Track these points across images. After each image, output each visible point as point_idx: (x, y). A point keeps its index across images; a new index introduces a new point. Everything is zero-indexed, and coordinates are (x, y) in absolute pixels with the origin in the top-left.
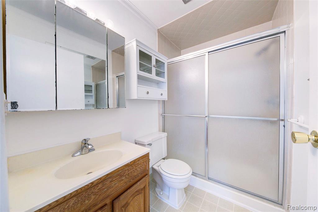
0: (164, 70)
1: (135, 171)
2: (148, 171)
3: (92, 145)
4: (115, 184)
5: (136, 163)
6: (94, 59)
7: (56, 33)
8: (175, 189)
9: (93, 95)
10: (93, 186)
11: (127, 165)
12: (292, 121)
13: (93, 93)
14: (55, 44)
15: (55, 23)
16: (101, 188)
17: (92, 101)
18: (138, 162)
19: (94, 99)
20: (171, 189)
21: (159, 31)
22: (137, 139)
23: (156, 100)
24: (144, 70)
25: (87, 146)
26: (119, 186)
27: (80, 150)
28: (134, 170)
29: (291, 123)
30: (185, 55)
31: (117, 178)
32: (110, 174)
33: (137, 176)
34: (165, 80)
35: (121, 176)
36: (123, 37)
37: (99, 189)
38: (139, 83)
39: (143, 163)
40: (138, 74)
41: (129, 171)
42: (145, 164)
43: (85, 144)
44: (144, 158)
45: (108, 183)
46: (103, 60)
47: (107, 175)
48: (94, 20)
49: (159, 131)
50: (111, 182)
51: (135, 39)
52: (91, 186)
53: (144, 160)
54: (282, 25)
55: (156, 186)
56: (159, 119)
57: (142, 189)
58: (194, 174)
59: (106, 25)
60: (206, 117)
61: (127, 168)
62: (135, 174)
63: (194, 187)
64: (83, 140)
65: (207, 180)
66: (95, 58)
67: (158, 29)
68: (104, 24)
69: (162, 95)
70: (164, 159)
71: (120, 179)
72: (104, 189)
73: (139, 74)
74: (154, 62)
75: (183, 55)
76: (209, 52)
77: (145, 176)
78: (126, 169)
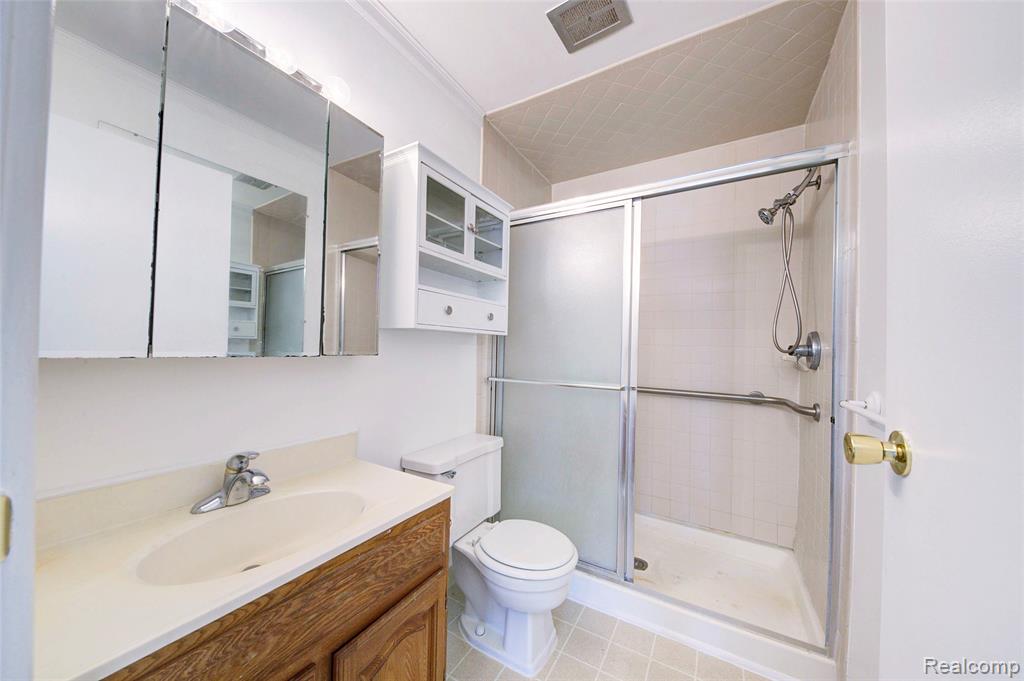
0: (501, 242)
1: (406, 556)
2: (445, 556)
3: (266, 474)
4: (343, 599)
5: (411, 531)
6: (265, 188)
7: (163, 106)
8: (525, 613)
9: (254, 309)
10: (272, 603)
11: (382, 538)
12: (851, 407)
13: (255, 301)
14: (157, 140)
15: (164, 75)
16: (299, 610)
17: (251, 328)
18: (415, 529)
19: (256, 321)
20: (511, 615)
21: (489, 123)
22: (406, 458)
23: (473, 334)
24: (437, 236)
25: (248, 480)
26: (351, 603)
27: (220, 491)
28: (402, 554)
29: (851, 413)
30: (563, 202)
31: (349, 578)
32: (325, 568)
33: (410, 573)
34: (502, 272)
35: (363, 573)
36: (379, 134)
37: (292, 614)
38: (422, 279)
39: (433, 530)
40: (421, 253)
41: (386, 557)
42: (438, 534)
43: (240, 470)
44: (433, 515)
45: (320, 593)
46: (294, 194)
47: (320, 569)
48: (290, 73)
49: (479, 431)
50: (329, 591)
51: (417, 143)
52: (268, 604)
53: (434, 521)
54: (831, 143)
55: (463, 609)
56: (479, 394)
57: (424, 616)
58: (583, 565)
59: (324, 93)
60: (623, 389)
61: (383, 547)
62: (407, 566)
63: (581, 606)
64: (232, 459)
65: (618, 582)
66: (270, 185)
67: (485, 117)
68: (319, 88)
69: (491, 317)
70: (491, 520)
71: (360, 583)
72: (307, 614)
73: (422, 250)
74: (470, 217)
75: (557, 200)
76: (634, 199)
77: (434, 573)
78: (379, 550)
